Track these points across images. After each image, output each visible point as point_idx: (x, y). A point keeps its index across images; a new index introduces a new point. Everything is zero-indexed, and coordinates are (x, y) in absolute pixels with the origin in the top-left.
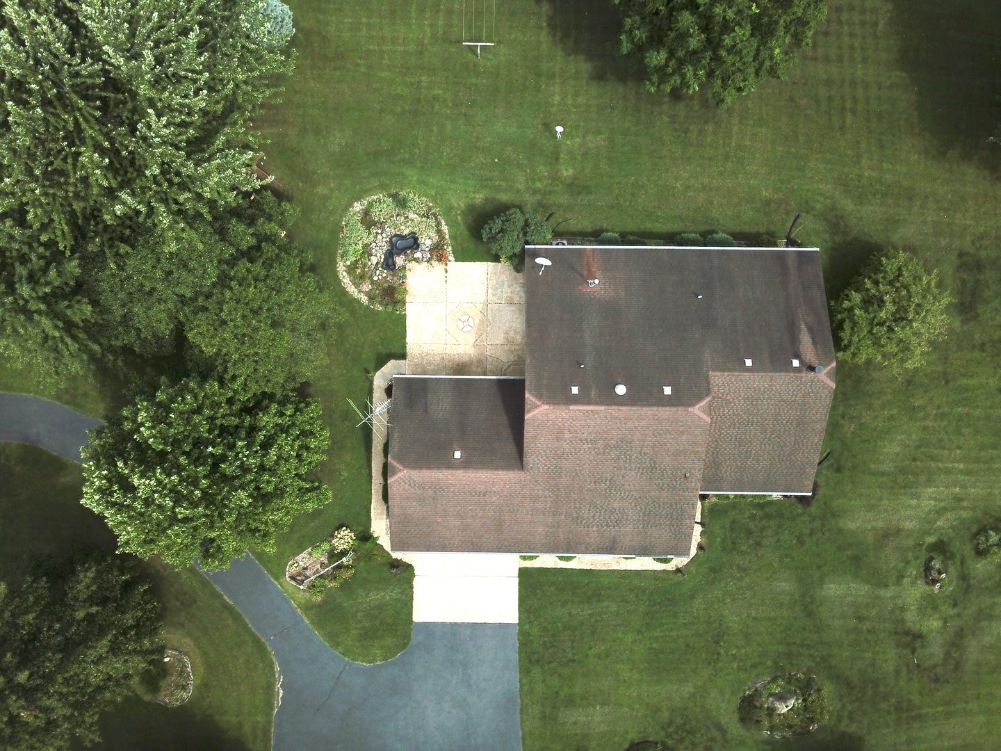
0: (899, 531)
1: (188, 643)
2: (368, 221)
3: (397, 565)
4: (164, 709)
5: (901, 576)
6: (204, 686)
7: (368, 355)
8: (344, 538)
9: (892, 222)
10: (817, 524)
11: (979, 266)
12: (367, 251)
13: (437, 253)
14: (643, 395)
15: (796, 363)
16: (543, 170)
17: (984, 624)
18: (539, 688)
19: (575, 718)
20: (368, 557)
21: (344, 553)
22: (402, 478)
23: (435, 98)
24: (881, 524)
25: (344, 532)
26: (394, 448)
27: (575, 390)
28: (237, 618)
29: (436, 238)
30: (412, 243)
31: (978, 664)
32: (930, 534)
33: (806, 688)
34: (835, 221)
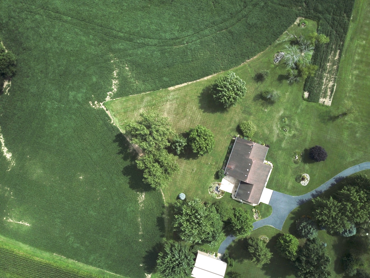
0: (278, 134)
1: (261, 236)
2: (212, 192)
3: (259, 204)
4: (269, 243)
5: (284, 135)
6: (268, 236)
7: (230, 199)
8: (254, 210)
9: (235, 122)
10: (273, 145)
11: (245, 110)
12: (216, 194)
13: (219, 184)
14: (249, 167)
15: (251, 147)
16: (213, 167)
17: (295, 125)
18: (283, 190)
19: (289, 187)
20: (257, 208)
21: (256, 211)
22: (249, 200)
23: (198, 177)
24: (276, 136)
25: (253, 210)
26: (245, 200)
27: (246, 176)
28: (260, 228)
29: (217, 184)
30: (217, 188)
31: (301, 127)
32: (280, 129)
33: (295, 154)
34: (232, 130)
